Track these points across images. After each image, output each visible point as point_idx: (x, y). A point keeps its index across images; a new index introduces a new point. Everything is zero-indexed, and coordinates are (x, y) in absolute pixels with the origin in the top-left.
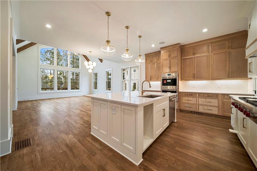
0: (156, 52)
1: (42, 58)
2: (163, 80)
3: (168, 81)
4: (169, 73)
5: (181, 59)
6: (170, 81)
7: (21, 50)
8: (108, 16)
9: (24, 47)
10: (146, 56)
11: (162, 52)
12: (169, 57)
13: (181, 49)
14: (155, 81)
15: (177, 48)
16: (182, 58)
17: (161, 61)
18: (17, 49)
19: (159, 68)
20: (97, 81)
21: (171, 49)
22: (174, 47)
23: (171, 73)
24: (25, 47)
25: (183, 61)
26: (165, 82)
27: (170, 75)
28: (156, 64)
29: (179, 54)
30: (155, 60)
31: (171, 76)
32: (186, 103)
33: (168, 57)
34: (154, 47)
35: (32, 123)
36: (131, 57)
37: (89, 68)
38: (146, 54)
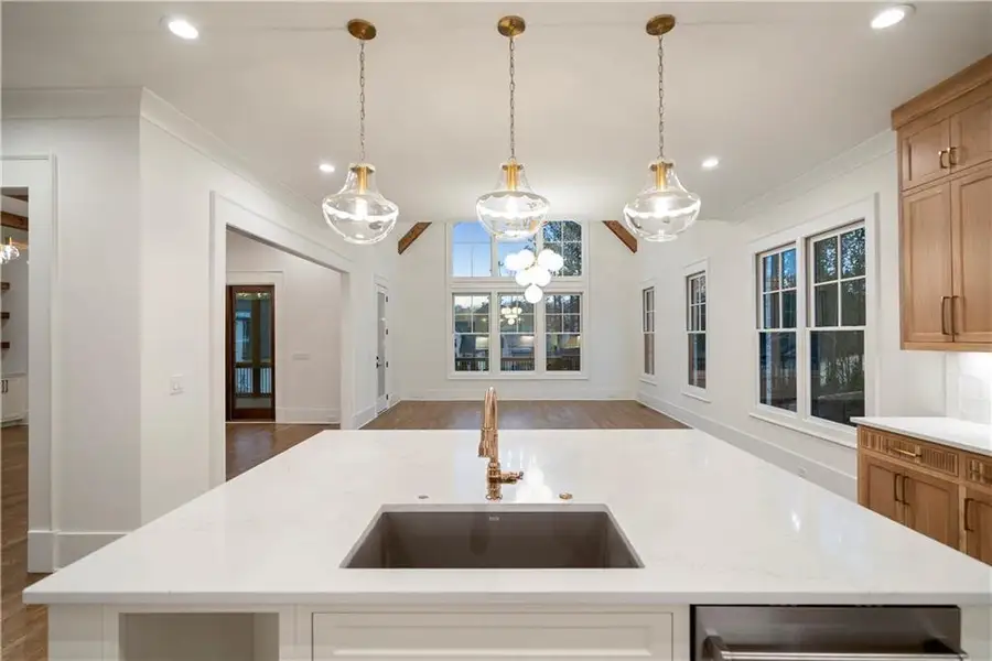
7: (406, 244)
10: (906, 125)
18: (399, 243)
37: (530, 284)
38: (898, 105)
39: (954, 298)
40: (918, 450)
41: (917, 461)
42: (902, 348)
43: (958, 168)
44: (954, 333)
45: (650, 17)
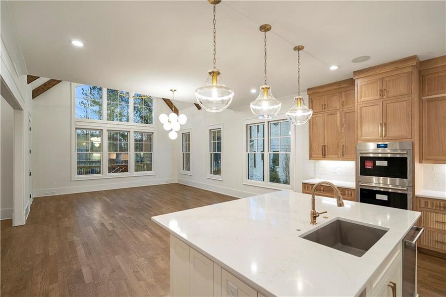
0: (339, 83)
1: (85, 101)
2: (364, 160)
3: (378, 163)
4: (383, 140)
5: (421, 101)
6: (385, 163)
7: (39, 92)
8: (213, 5)
9: (45, 86)
10: (312, 94)
11: (359, 83)
12: (382, 95)
13: (420, 72)
14: (338, 159)
15: (409, 70)
16: (424, 98)
17: (357, 107)
18: (33, 91)
19: (350, 125)
20: (189, 151)
21: (386, 75)
22: (397, 69)
23: (387, 140)
24: (47, 86)
25: (426, 106)
26: (369, 165)
27: (386, 146)
28: (338, 114)
29: (415, 86)
30: (336, 103)
31: (389, 151)
32: (439, 230)
33: (378, 97)
34: (334, 69)
35: (44, 271)
36: (276, 107)
37: (172, 130)
38: (310, 87)
39: (325, 146)
40: (322, 189)
41: (322, 192)
42: (310, 159)
43: (326, 110)
44: (325, 155)
45: (297, 45)
